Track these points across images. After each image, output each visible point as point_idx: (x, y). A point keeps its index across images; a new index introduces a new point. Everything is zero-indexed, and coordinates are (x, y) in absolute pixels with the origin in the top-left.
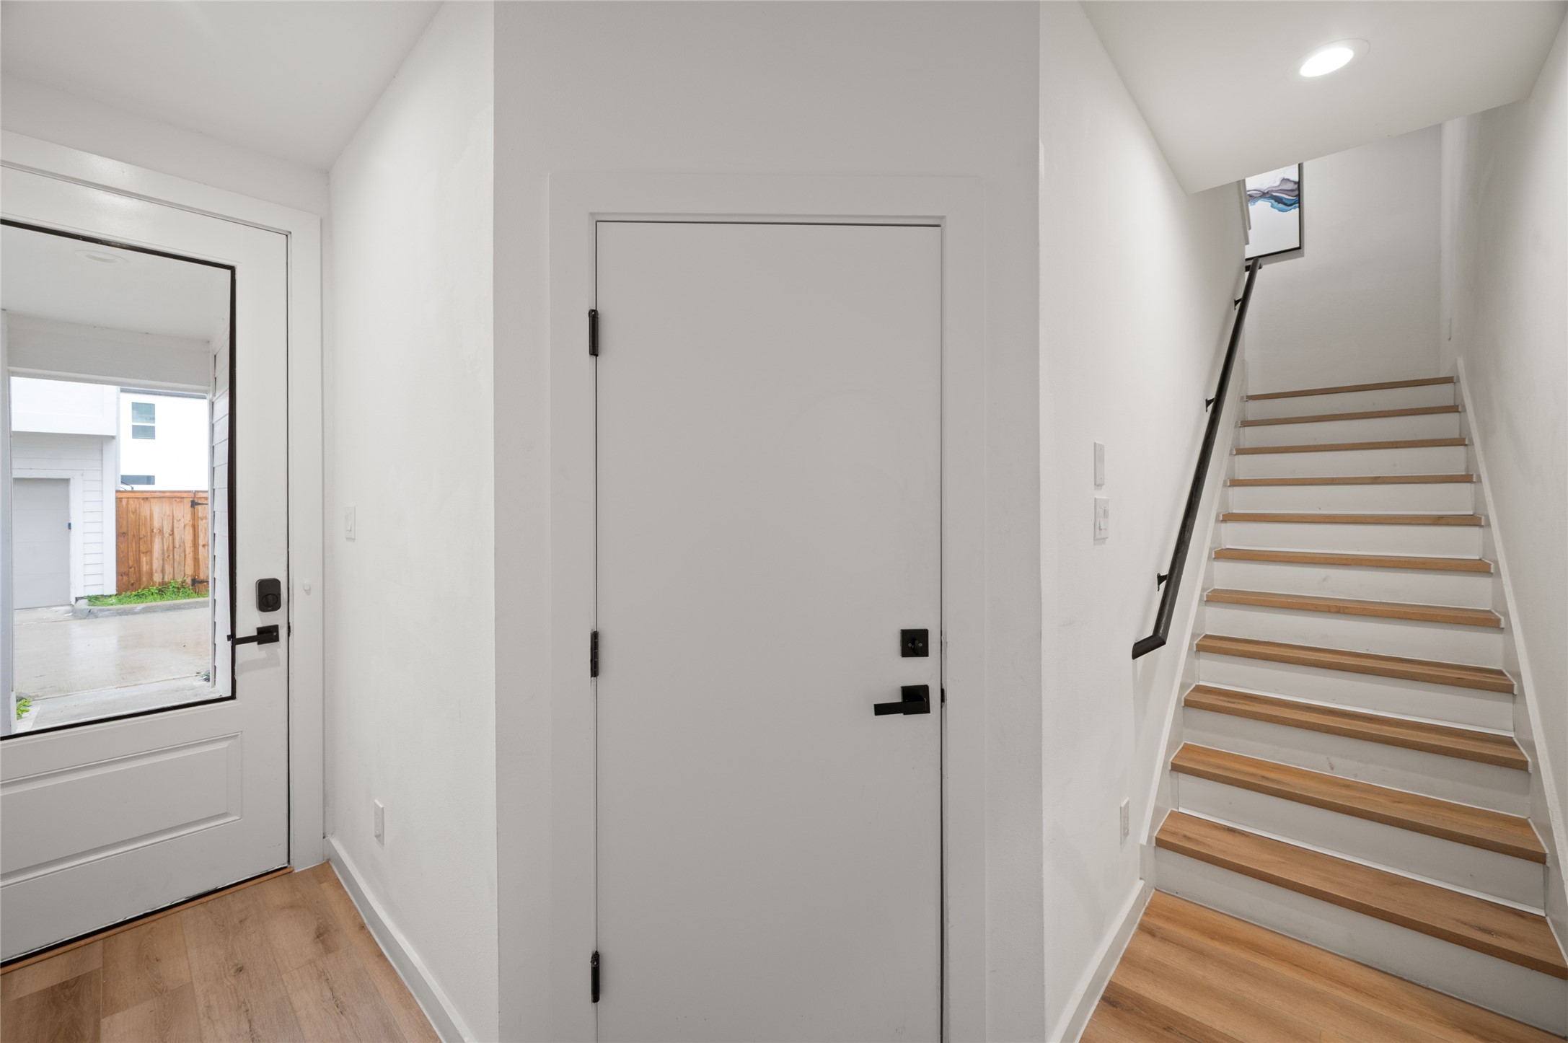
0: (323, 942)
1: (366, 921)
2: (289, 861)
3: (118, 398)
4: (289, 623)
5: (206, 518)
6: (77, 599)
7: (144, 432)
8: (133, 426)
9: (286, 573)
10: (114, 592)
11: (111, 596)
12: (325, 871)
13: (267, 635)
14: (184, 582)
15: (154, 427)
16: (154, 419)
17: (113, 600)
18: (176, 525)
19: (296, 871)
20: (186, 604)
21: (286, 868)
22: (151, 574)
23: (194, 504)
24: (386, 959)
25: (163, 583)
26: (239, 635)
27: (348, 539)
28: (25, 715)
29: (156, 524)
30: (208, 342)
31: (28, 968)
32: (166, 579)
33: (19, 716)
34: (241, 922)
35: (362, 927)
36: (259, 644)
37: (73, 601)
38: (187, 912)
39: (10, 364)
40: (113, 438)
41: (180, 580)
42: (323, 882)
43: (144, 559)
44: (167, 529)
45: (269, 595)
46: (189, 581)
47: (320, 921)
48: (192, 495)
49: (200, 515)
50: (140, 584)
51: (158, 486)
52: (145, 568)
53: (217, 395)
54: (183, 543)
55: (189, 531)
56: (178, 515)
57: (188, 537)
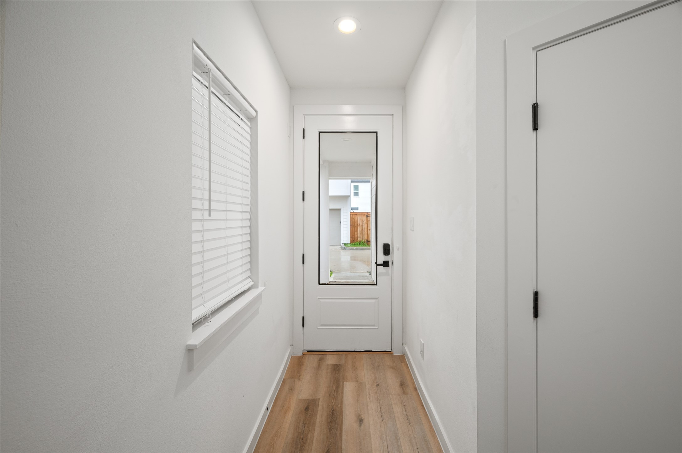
0: (403, 388)
1: (417, 387)
2: (392, 349)
3: (351, 184)
4: (392, 261)
5: (370, 221)
6: (342, 244)
7: (356, 194)
8: (354, 193)
9: (391, 242)
10: (349, 243)
11: (349, 244)
12: (403, 358)
13: (386, 264)
14: (365, 241)
15: (358, 193)
16: (358, 190)
17: (349, 245)
18: (363, 223)
19: (394, 354)
20: (365, 248)
21: (391, 351)
22: (357, 238)
23: (367, 216)
24: (425, 409)
25: (360, 241)
26: (378, 263)
27: (411, 230)
28: (332, 276)
29: (359, 223)
30: (371, 162)
31: (330, 355)
32: (361, 240)
33: (330, 277)
34: (378, 366)
35: (416, 389)
36: (384, 267)
37: (341, 244)
38: (364, 355)
39: (329, 176)
40: (349, 196)
41: (364, 240)
42: (403, 363)
43: (356, 233)
44: (361, 224)
45: (387, 250)
46: (366, 241)
47: (402, 379)
48: (367, 213)
49: (369, 220)
50: (355, 241)
51: (359, 211)
52: (356, 236)
53: (373, 179)
54: (365, 229)
55: (366, 224)
56: (364, 220)
57: (366, 227)
